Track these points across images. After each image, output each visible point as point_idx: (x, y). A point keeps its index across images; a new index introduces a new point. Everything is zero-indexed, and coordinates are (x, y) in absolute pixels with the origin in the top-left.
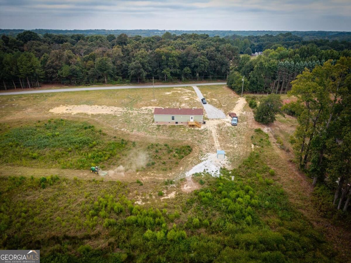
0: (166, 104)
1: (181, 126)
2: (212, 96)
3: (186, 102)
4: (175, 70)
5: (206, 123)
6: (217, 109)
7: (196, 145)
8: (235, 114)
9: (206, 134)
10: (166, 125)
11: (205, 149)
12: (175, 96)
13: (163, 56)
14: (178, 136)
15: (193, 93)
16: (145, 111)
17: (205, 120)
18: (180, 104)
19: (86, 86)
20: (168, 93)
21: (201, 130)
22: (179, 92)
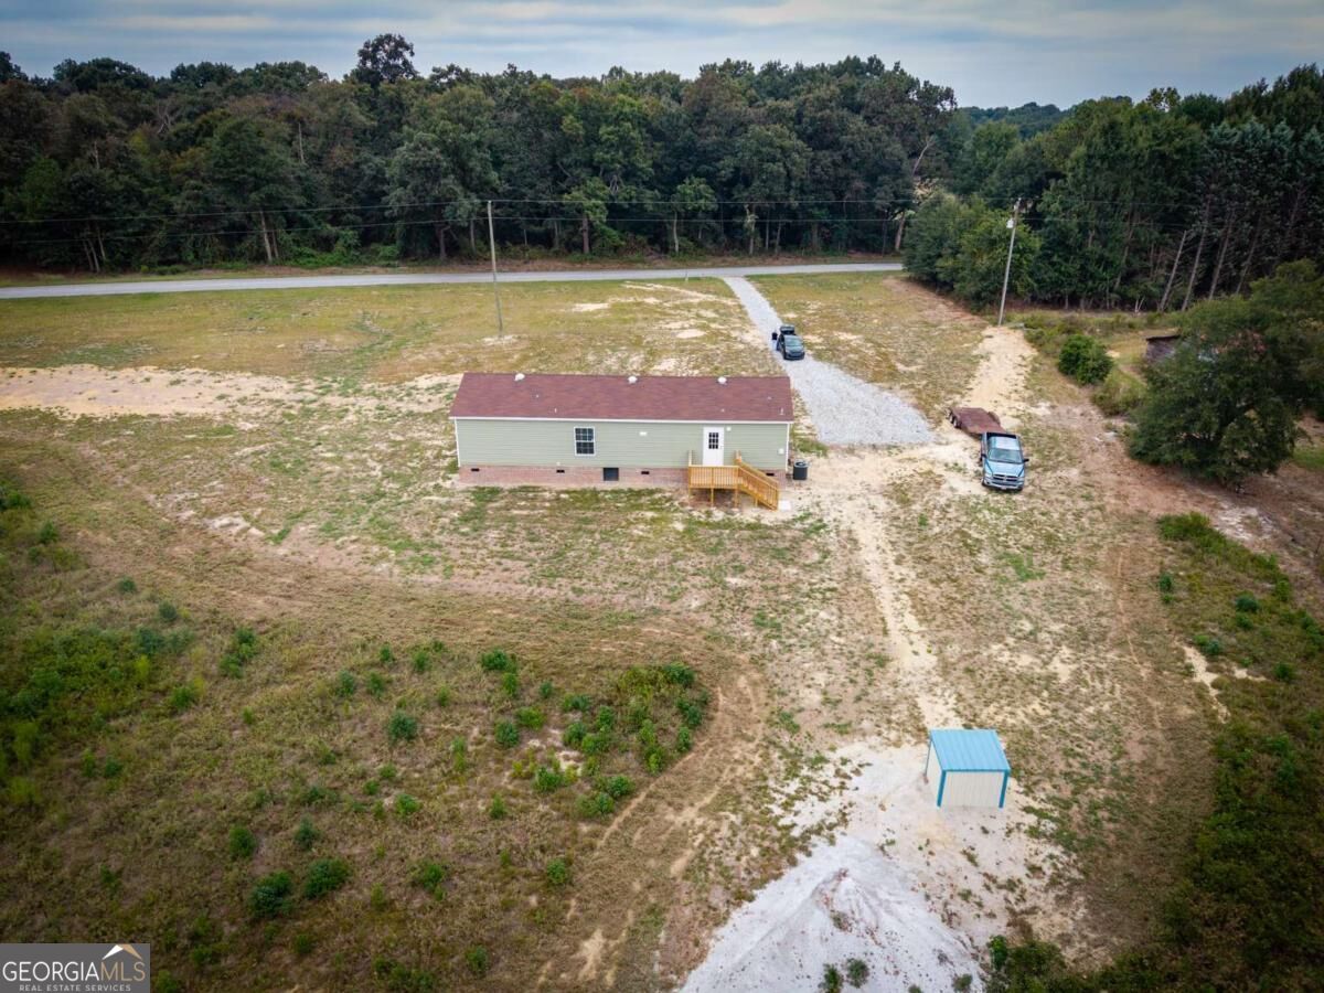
0: (564, 357)
1: (639, 494)
2: (830, 320)
3: (682, 348)
4: (632, 190)
5: (810, 474)
6: (873, 388)
7: (744, 657)
8: (992, 416)
9: (816, 556)
10: (534, 489)
11: (817, 698)
12: (625, 321)
13: (568, 120)
14: (607, 571)
15: (725, 306)
16: (424, 399)
17: (802, 457)
18: (647, 361)
19: (162, 273)
20: (590, 307)
21: (778, 529)
22: (651, 300)
